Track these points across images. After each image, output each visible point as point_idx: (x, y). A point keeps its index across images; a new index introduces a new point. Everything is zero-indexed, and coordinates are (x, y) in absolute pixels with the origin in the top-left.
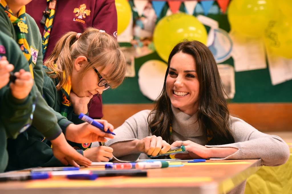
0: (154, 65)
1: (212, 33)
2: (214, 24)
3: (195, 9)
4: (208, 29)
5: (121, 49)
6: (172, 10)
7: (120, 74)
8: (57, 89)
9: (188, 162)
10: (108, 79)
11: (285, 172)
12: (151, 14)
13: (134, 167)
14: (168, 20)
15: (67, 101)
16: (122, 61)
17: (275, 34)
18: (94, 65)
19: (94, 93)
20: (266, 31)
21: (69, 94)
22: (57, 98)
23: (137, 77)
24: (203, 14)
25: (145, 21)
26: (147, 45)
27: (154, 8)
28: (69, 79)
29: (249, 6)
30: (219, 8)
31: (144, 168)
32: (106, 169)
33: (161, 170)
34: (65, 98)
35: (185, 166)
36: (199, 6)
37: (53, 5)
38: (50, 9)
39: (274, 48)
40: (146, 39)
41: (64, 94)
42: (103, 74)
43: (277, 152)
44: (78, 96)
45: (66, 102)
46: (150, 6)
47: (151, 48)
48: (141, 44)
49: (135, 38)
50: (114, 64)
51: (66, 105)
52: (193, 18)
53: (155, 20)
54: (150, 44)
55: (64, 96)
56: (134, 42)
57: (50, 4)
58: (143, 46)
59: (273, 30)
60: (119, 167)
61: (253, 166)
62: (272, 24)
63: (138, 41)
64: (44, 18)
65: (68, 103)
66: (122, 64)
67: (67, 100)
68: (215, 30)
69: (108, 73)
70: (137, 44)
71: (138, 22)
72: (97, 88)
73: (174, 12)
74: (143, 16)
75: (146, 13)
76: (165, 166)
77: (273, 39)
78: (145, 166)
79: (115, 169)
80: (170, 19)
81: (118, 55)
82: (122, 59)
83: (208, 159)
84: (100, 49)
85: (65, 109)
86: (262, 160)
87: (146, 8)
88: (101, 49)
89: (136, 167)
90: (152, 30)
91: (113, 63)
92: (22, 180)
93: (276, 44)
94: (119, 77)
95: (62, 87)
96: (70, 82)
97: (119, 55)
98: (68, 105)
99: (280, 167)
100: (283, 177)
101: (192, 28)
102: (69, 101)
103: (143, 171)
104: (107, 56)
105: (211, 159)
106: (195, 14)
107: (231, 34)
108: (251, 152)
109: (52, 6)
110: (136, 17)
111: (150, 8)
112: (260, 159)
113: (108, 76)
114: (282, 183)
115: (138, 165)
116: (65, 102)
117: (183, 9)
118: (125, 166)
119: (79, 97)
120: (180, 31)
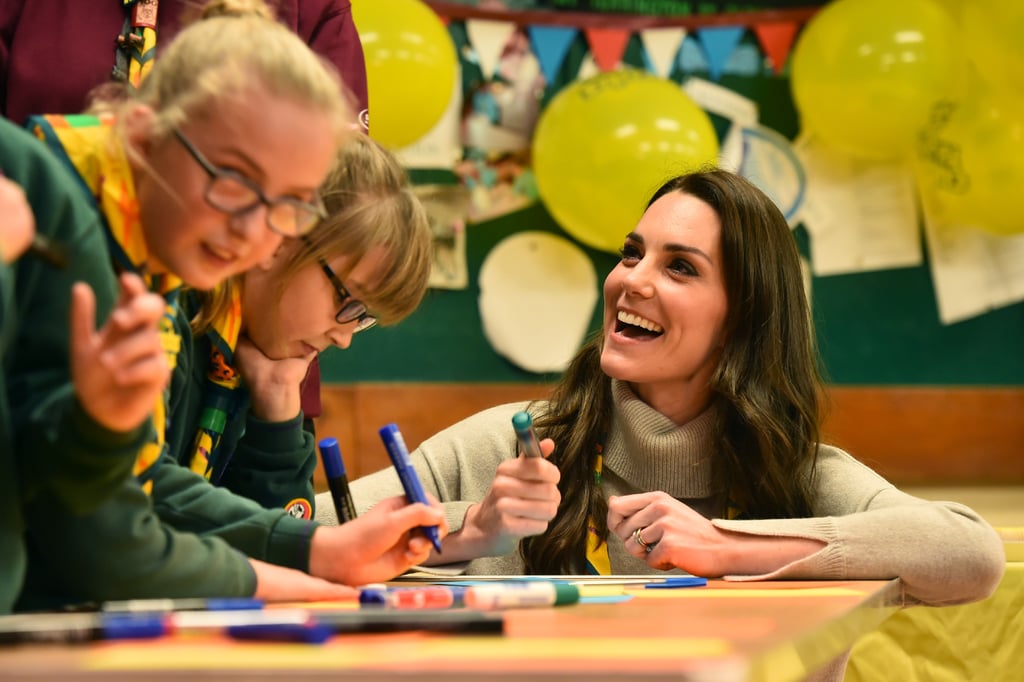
0: (534, 247)
1: (735, 140)
2: (741, 110)
3: (678, 57)
4: (721, 126)
5: (415, 193)
6: (597, 61)
7: (411, 282)
8: (194, 331)
9: (647, 587)
10: (370, 300)
11: (979, 628)
12: (527, 72)
13: (459, 600)
14: (584, 95)
15: (226, 372)
16: (417, 234)
17: (953, 148)
18: (323, 251)
19: (321, 345)
20: (923, 137)
21: (232, 345)
22: (192, 361)
23: (473, 289)
24: (705, 75)
25: (504, 97)
26: (509, 180)
27: (535, 51)
28: (235, 295)
29: (865, 50)
30: (763, 54)
31: (496, 607)
32: (362, 607)
33: (552, 613)
34: (220, 359)
35: (637, 601)
36: (691, 45)
37: (147, 15)
38: (142, 29)
39: (948, 197)
40: (505, 158)
41: (215, 348)
42: (352, 281)
43: (959, 556)
44: (265, 355)
45: (223, 375)
46: (522, 43)
47: (523, 191)
48: (489, 174)
49: (467, 153)
50: (391, 245)
51: (225, 384)
52: (671, 89)
53: (539, 93)
54: (521, 175)
55: (217, 353)
56: (465, 169)
57: (140, 9)
58: (496, 183)
59: (948, 134)
60: (407, 600)
61: (872, 603)
62: (944, 112)
63: (480, 165)
64: (120, 59)
65: (229, 379)
66: (419, 242)
67: (227, 368)
68: (746, 132)
69: (371, 278)
70: (476, 175)
71: (481, 101)
72: (333, 330)
73: (604, 67)
74: (498, 78)
75: (508, 68)
76: (567, 600)
77: (946, 165)
78: (496, 598)
79: (393, 608)
80: (590, 89)
81: (403, 213)
82: (418, 225)
83: (719, 577)
84: (343, 197)
85: (220, 400)
86: (902, 583)
87: (508, 51)
88: (345, 194)
89: (467, 600)
90: (529, 128)
91: (388, 244)
92: (72, 640)
93: (955, 181)
94: (408, 291)
95: (209, 324)
96: (238, 307)
97: (406, 215)
98: (230, 385)
99: (964, 608)
100: (973, 644)
101: (667, 124)
102: (231, 372)
103: (492, 615)
104: (369, 219)
105: (726, 578)
106: (679, 76)
107: (798, 148)
108: (871, 553)
109: (147, 17)
110: (473, 83)
111: (522, 53)
112: (895, 581)
113: (370, 288)
114: (970, 664)
115: (473, 596)
116: (220, 374)
117: (635, 57)
118: (429, 598)
119: (271, 359)
120: (626, 131)
